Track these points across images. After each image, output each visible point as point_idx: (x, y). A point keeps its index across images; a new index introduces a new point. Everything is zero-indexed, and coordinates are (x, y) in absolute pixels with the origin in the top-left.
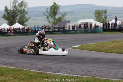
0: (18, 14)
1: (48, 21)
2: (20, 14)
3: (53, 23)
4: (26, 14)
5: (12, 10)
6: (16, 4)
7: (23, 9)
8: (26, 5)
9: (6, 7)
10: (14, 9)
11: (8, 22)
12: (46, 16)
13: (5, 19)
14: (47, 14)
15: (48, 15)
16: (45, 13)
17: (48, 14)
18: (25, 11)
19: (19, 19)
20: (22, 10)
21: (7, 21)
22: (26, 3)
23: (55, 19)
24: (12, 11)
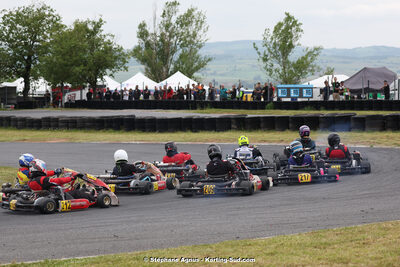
0: (175, 47)
1: (265, 68)
2: (182, 46)
3: (281, 76)
4: (200, 47)
5: (158, 34)
6: (170, 17)
7: (191, 33)
8: (202, 22)
9: (142, 26)
10: (164, 31)
11: (146, 69)
12: (259, 53)
13: (139, 59)
14: (263, 50)
15: (267, 53)
16: (257, 45)
17: (265, 48)
18: (198, 37)
19: (178, 62)
20: (188, 36)
21: (143, 67)
22: (200, 14)
23: (285, 63)
24: (158, 39)
